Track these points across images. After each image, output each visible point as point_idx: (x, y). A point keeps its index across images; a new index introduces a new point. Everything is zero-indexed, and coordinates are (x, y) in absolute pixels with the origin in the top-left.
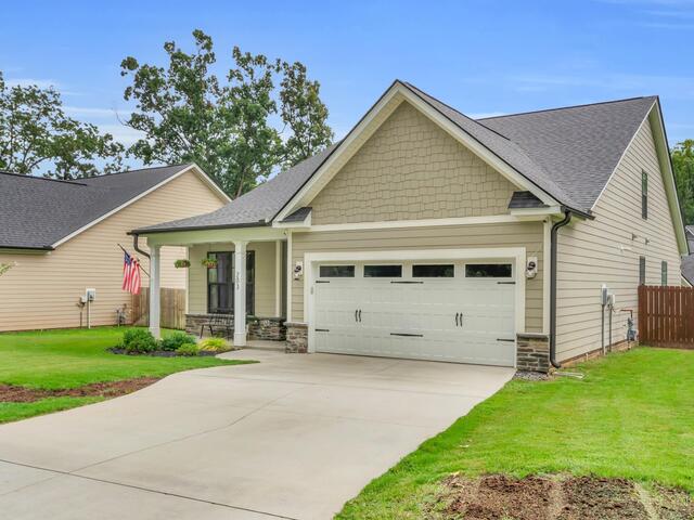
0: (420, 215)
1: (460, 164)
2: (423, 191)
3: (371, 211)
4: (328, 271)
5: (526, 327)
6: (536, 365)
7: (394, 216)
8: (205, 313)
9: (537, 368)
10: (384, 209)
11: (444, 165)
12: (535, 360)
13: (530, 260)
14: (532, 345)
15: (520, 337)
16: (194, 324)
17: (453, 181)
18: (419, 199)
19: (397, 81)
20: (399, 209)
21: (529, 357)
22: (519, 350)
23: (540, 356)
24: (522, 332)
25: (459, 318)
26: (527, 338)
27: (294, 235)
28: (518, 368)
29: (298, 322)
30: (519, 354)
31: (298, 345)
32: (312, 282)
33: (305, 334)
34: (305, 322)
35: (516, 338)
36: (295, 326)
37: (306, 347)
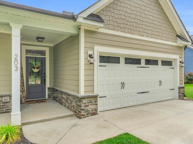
5: (180, 84)
9: (182, 98)
11: (159, 17)
12: (181, 95)
13: (180, 60)
14: (181, 90)
17: (162, 24)
23: (183, 93)
24: (179, 86)
26: (180, 88)
27: (87, 31)
28: (179, 99)
29: (91, 94)
30: (179, 94)
31: (91, 110)
32: (98, 66)
33: (95, 102)
34: (95, 94)
35: (178, 88)
36: (88, 97)
37: (96, 110)
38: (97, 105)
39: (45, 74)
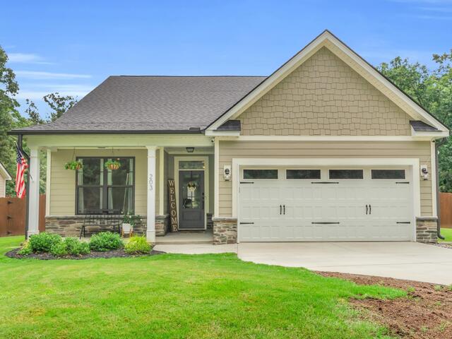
0: (340, 132)
1: (370, 98)
2: (341, 115)
3: (296, 126)
4: (251, 174)
5: (421, 213)
6: (429, 238)
7: (318, 132)
8: (73, 215)
9: (430, 240)
10: (308, 126)
11: (358, 98)
12: (428, 235)
13: (422, 167)
14: (426, 224)
15: (418, 220)
16: (58, 226)
17: (365, 109)
18: (338, 121)
19: (326, 30)
20: (321, 126)
21: (424, 233)
22: (417, 229)
23: (432, 232)
24: (419, 216)
25: (368, 209)
26: (423, 220)
27: (221, 143)
28: (417, 241)
29: (227, 218)
30: (417, 232)
31: (227, 237)
32: (239, 183)
33: (234, 227)
34: (234, 217)
35: (415, 221)
36: (224, 221)
37: (235, 238)
38: (236, 231)
39: (203, 194)
